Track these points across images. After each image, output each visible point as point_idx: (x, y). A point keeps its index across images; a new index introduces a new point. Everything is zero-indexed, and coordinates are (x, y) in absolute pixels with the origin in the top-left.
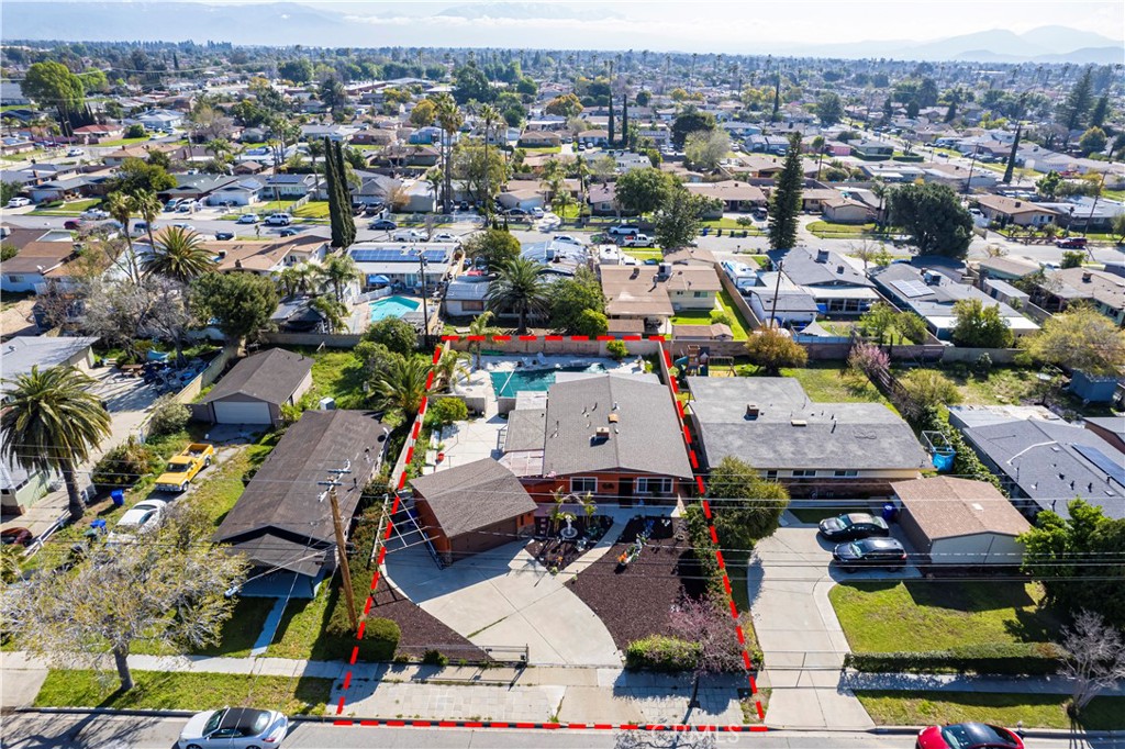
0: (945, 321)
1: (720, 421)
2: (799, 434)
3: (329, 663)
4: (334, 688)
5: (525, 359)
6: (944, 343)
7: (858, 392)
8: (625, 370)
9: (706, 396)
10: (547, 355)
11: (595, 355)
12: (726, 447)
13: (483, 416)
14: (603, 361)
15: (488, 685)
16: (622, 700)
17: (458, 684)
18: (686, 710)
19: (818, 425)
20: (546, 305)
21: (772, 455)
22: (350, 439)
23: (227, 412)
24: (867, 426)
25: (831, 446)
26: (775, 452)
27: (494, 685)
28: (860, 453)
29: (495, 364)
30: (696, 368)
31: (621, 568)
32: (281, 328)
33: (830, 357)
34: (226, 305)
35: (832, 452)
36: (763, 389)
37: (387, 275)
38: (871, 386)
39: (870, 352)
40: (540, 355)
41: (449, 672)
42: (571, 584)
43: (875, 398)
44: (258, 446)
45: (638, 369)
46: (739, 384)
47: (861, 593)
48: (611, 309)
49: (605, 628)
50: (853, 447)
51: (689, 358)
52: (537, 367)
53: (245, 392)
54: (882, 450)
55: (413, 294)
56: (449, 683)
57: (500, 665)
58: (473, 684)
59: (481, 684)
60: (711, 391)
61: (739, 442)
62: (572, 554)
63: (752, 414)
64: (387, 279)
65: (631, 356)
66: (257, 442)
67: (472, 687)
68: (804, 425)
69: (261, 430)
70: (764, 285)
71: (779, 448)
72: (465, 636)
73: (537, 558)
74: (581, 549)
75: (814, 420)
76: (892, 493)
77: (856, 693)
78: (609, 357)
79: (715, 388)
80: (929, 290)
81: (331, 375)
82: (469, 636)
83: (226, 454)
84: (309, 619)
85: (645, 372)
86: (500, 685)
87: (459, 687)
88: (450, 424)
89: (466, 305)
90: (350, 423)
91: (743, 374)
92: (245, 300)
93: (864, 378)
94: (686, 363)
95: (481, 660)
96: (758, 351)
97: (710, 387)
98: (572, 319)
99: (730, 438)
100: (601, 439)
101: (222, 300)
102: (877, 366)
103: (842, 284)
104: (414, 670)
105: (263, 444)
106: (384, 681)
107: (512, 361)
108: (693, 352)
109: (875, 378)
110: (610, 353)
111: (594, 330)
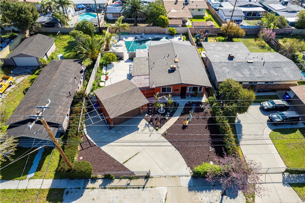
0: (292, 19)
1: (219, 61)
2: (251, 66)
3: (62, 180)
4: (65, 193)
5: (137, 36)
6: (293, 28)
7: (263, 47)
8: (176, 39)
9: (210, 50)
10: (146, 34)
11: (164, 34)
12: (223, 72)
13: (123, 60)
14: (167, 36)
15: (133, 188)
16: (192, 193)
17: (120, 188)
18: (221, 197)
19: (258, 62)
20: (145, 14)
21: (241, 76)
22: (68, 73)
23: (19, 61)
24: (277, 62)
25: (264, 71)
26: (243, 74)
27: (136, 188)
28: (276, 74)
29: (126, 38)
30: (203, 38)
31: (184, 127)
32: (42, 25)
33: (253, 34)
34: (13, 15)
35: (265, 74)
36: (231, 47)
37: (84, 4)
38: (267, 45)
39: (266, 32)
40: (143, 34)
41: (116, 182)
42: (164, 135)
43: (269, 50)
44: (34, 75)
45: (180, 39)
46: (222, 45)
47: (282, 135)
48: (169, 15)
49: (181, 156)
50: (273, 72)
51: (201, 35)
52: (142, 39)
53: (24, 53)
54: (284, 73)
55: (94, 12)
56: (116, 188)
57: (138, 178)
58: (127, 188)
59: (130, 188)
60: (211, 48)
61: (227, 70)
62: (163, 121)
63: (231, 58)
64: (84, 6)
65: (178, 34)
66: (33, 74)
67: (126, 189)
68: (252, 63)
69: (35, 68)
70: (222, 7)
71: (244, 72)
72: (122, 163)
73: (149, 123)
74: (167, 118)
75: (255, 60)
76: (290, 90)
77: (291, 185)
78: (169, 34)
79: (212, 47)
80: (284, 7)
81: (63, 44)
82: (124, 163)
83: (19, 80)
84: (54, 157)
85: (183, 40)
86: (139, 188)
87: (121, 190)
88: (110, 63)
89: (114, 15)
90: (68, 66)
91: (220, 41)
92: (22, 13)
93: (264, 42)
94: (199, 36)
95: (131, 176)
96: (227, 32)
97: (211, 46)
98: (155, 19)
99: (224, 68)
100: (172, 70)
101: (11, 13)
102: (271, 37)
103: (251, 6)
104: (100, 182)
105: (36, 75)
106: (87, 188)
107: (133, 37)
108: (202, 32)
109: (268, 42)
110: (170, 33)
111: (163, 24)
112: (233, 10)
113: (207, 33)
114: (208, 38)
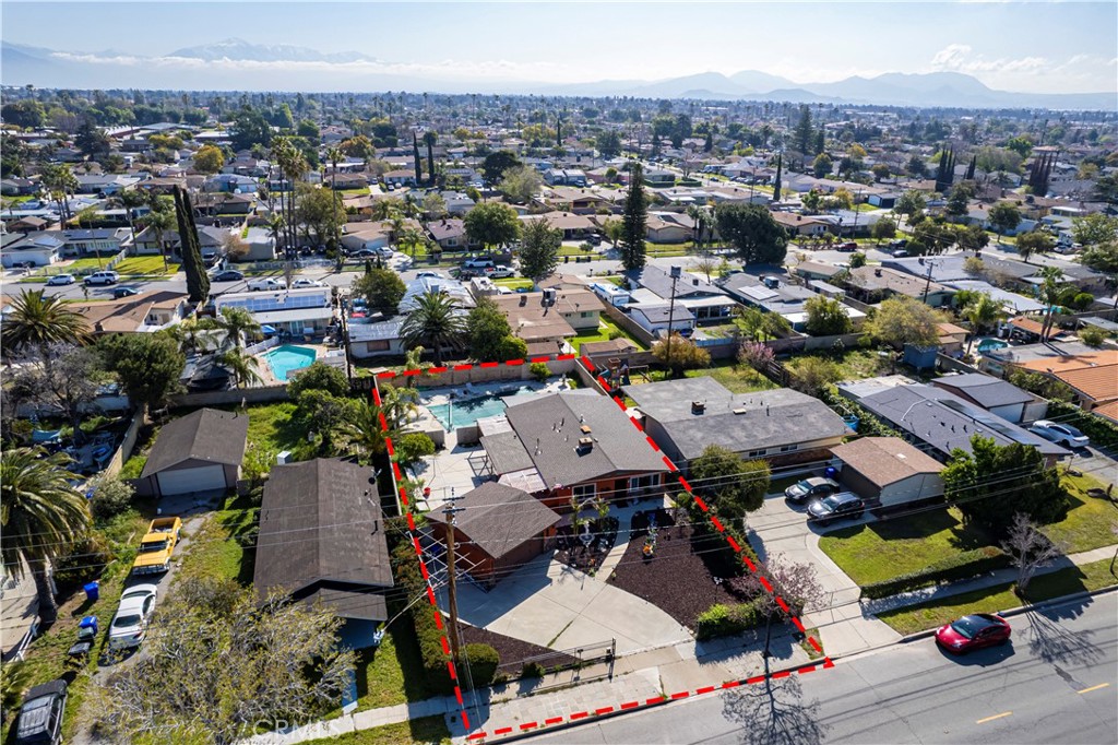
0: (798, 317)
1: (676, 419)
2: (744, 421)
3: (429, 701)
4: (448, 722)
5: (455, 391)
6: (804, 335)
7: (755, 383)
8: (553, 388)
9: (646, 400)
10: (474, 384)
11: (519, 379)
12: (691, 440)
13: (444, 448)
14: (529, 383)
15: (590, 682)
16: (708, 667)
17: (563, 688)
18: (763, 661)
19: (755, 411)
20: (465, 337)
21: (730, 442)
22: (345, 486)
23: (171, 483)
24: (791, 406)
25: (772, 427)
26: (732, 438)
27: (595, 681)
28: (796, 429)
29: (427, 399)
30: (618, 379)
31: (647, 558)
32: (189, 388)
33: (725, 356)
34: (138, 369)
35: (776, 431)
36: (689, 389)
37: (271, 324)
38: (762, 377)
39: (753, 349)
40: (469, 385)
41: (548, 681)
42: (611, 581)
43: (770, 387)
44: (224, 511)
45: (563, 387)
46: (667, 387)
47: (842, 540)
48: (524, 335)
49: (661, 611)
50: (789, 425)
51: (611, 371)
52: (469, 397)
53: (197, 457)
54: (811, 424)
55: (303, 341)
56: (554, 690)
57: (590, 663)
58: (576, 685)
59: (583, 683)
60: (648, 396)
61: (699, 435)
62: (599, 558)
63: (698, 410)
64: (274, 329)
65: (554, 377)
66: (221, 507)
67: (576, 688)
68: (744, 413)
69: (220, 495)
70: (637, 302)
71: (733, 434)
72: (545, 645)
73: (569, 565)
74: (604, 550)
75: (750, 407)
76: (832, 456)
77: (878, 616)
78: (532, 379)
79: (649, 393)
80: (773, 293)
81: (264, 431)
82: (549, 645)
83: (194, 524)
84: (384, 666)
85: (572, 388)
86: (600, 680)
87: (566, 691)
88: (417, 460)
89: (372, 346)
90: (336, 471)
91: (656, 380)
92: (156, 361)
93: (753, 371)
94: (609, 376)
95: (572, 663)
96: (668, 357)
97: (646, 393)
98: (493, 347)
99: (691, 432)
100: (585, 449)
101: (133, 363)
102: (765, 359)
103: (701, 295)
104: (514, 687)
105: (229, 509)
106: (493, 703)
107: (444, 394)
108: (614, 365)
109: (763, 371)
110: (533, 375)
111: (515, 353)
112: (672, 311)
113: (625, 367)
114: (630, 377)
